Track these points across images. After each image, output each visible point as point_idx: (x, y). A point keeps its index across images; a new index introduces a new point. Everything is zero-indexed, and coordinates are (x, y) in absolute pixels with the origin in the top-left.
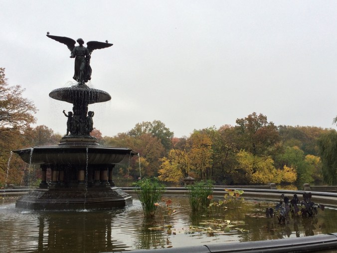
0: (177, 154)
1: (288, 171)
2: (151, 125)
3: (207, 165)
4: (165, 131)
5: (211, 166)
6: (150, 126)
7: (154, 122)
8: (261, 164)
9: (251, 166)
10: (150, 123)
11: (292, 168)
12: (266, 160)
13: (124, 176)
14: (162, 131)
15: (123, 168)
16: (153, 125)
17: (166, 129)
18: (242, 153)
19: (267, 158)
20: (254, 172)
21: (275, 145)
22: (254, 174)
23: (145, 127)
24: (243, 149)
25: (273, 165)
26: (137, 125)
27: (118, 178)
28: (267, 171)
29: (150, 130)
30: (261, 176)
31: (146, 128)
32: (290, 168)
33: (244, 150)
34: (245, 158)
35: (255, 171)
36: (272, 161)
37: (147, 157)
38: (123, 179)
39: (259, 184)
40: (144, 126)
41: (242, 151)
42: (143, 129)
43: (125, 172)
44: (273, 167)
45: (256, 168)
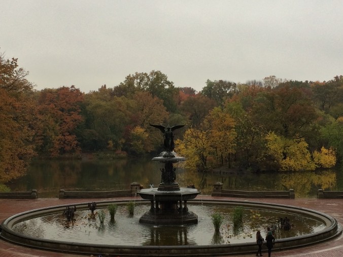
0: (193, 137)
1: (326, 154)
2: (148, 77)
3: (230, 151)
4: (167, 87)
5: (234, 152)
6: (146, 79)
7: (152, 74)
8: (293, 148)
9: (281, 151)
10: (146, 74)
11: (331, 151)
12: (298, 143)
13: (115, 151)
14: (163, 86)
15: (114, 141)
16: (151, 78)
17: (168, 83)
18: (271, 136)
19: (300, 141)
20: (285, 158)
21: (311, 125)
22: (284, 160)
23: (139, 81)
24: (272, 130)
25: (307, 148)
26: (128, 77)
27: (108, 155)
28: (299, 156)
29: (146, 84)
30: (292, 163)
31: (141, 81)
32: (329, 150)
33: (273, 133)
34: (274, 142)
35: (285, 155)
36: (306, 145)
37: (146, 126)
38: (114, 156)
39: (290, 172)
40: (137, 78)
41: (271, 133)
42: (136, 81)
43: (116, 145)
44: (307, 150)
45: (287, 153)
